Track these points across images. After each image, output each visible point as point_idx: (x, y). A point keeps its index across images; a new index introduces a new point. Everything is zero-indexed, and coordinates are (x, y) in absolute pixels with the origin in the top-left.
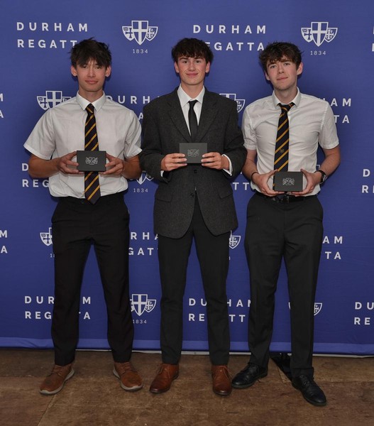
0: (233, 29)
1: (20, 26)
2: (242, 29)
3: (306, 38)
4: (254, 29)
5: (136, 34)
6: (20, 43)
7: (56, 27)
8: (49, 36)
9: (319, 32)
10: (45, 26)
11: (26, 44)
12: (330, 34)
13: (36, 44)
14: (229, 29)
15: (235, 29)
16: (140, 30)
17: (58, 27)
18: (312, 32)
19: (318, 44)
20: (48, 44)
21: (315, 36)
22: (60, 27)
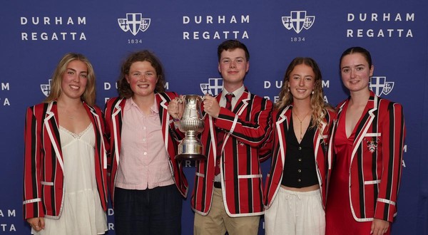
0: (220, 19)
1: (24, 21)
2: (228, 19)
3: (286, 26)
4: (239, 19)
5: (131, 26)
6: (24, 36)
7: (57, 21)
8: (51, 29)
9: (298, 20)
10: (47, 20)
11: (30, 37)
12: (308, 22)
13: (38, 36)
14: (215, 20)
15: (222, 19)
16: (134, 22)
17: (58, 21)
18: (292, 20)
19: (298, 31)
20: (50, 36)
21: (295, 24)
22: (61, 20)
